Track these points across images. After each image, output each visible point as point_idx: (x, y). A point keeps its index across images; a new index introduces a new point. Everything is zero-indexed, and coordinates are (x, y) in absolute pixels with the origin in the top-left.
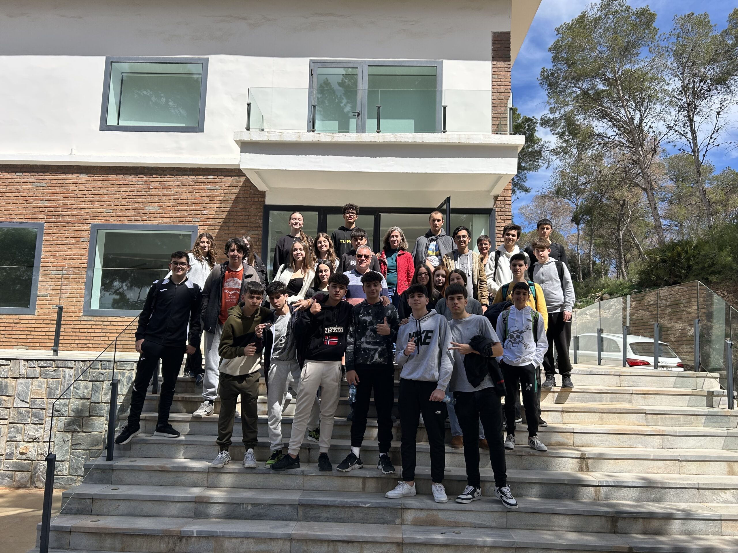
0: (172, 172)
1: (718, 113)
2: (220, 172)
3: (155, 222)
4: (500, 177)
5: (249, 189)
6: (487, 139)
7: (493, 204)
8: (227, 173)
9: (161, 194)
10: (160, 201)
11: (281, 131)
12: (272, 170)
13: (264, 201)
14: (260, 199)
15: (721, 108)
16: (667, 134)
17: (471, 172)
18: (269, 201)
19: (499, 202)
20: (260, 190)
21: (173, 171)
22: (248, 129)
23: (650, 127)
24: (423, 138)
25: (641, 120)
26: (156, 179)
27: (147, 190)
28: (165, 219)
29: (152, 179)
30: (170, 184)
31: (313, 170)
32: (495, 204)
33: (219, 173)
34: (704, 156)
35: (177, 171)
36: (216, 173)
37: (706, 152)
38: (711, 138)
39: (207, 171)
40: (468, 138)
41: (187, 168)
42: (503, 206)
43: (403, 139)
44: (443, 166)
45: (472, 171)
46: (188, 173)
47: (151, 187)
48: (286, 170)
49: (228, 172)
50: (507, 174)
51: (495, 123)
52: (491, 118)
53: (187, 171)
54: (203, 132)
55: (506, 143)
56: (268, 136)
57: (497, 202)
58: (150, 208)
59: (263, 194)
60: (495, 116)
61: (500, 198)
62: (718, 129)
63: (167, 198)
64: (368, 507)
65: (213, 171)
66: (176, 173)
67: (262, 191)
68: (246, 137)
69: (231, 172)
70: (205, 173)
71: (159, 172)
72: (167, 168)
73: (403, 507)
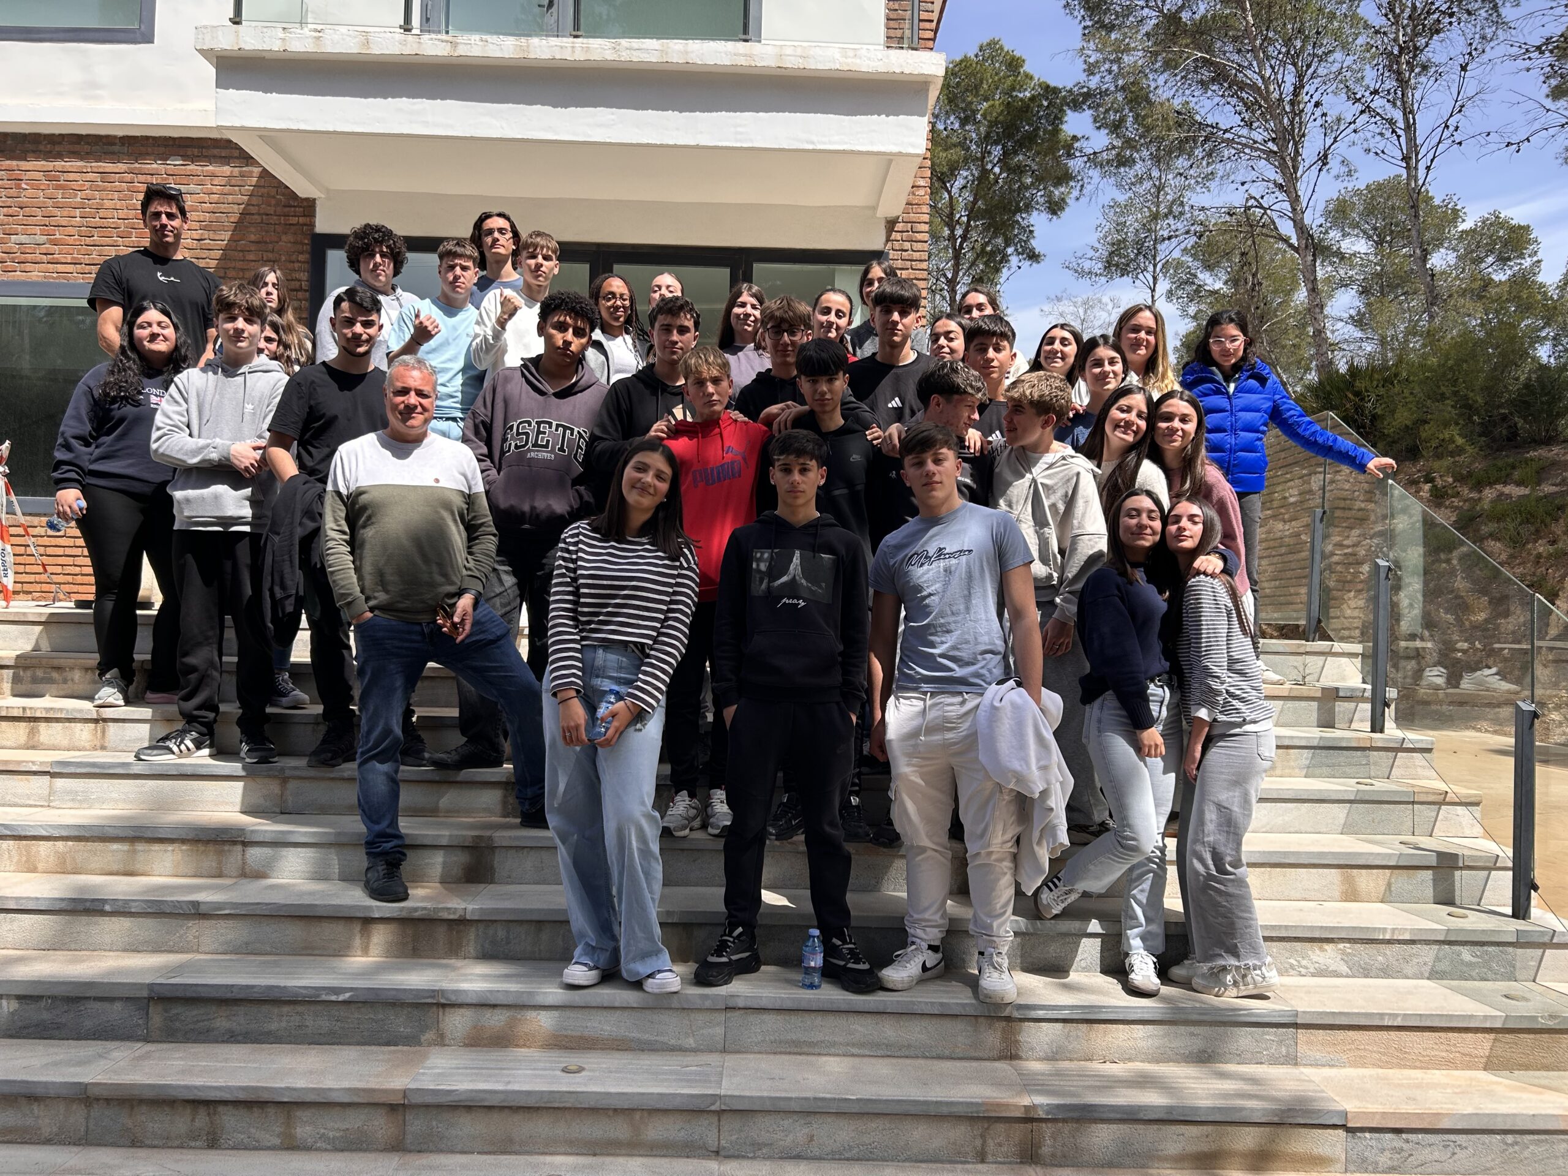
0: (77, 148)
1: (1464, 68)
2: (199, 147)
3: (36, 274)
4: (888, 160)
5: (273, 192)
7: (884, 239)
8: (216, 152)
9: (50, 202)
10: (46, 221)
11: (319, 27)
12: (299, 131)
13: (313, 225)
14: (302, 220)
15: (1470, 54)
17: (811, 147)
18: (324, 225)
19: (898, 236)
20: (300, 195)
21: (79, 143)
22: (236, 20)
23: (1317, 105)
25: (1298, 89)
26: (35, 165)
27: (13, 192)
28: (60, 268)
29: (24, 165)
30: (72, 176)
32: (888, 240)
33: (196, 152)
34: (1428, 168)
35: (88, 143)
36: (189, 152)
37: (1432, 161)
38: (1447, 127)
39: (166, 146)
41: (115, 137)
42: (907, 245)
43: (634, 53)
46: (116, 148)
47: (24, 186)
49: (215, 147)
50: (900, 154)
52: (882, 20)
53: (114, 144)
54: (152, 42)
56: (283, 40)
57: (894, 235)
58: (23, 238)
59: (309, 206)
60: (893, 15)
61: (899, 226)
62: (1462, 106)
63: (65, 214)
64: (344, 1002)
65: (180, 146)
66: (87, 148)
67: (307, 199)
68: (228, 40)
69: (225, 148)
70: (162, 150)
71: (42, 147)
72: (62, 136)
73: (443, 1001)
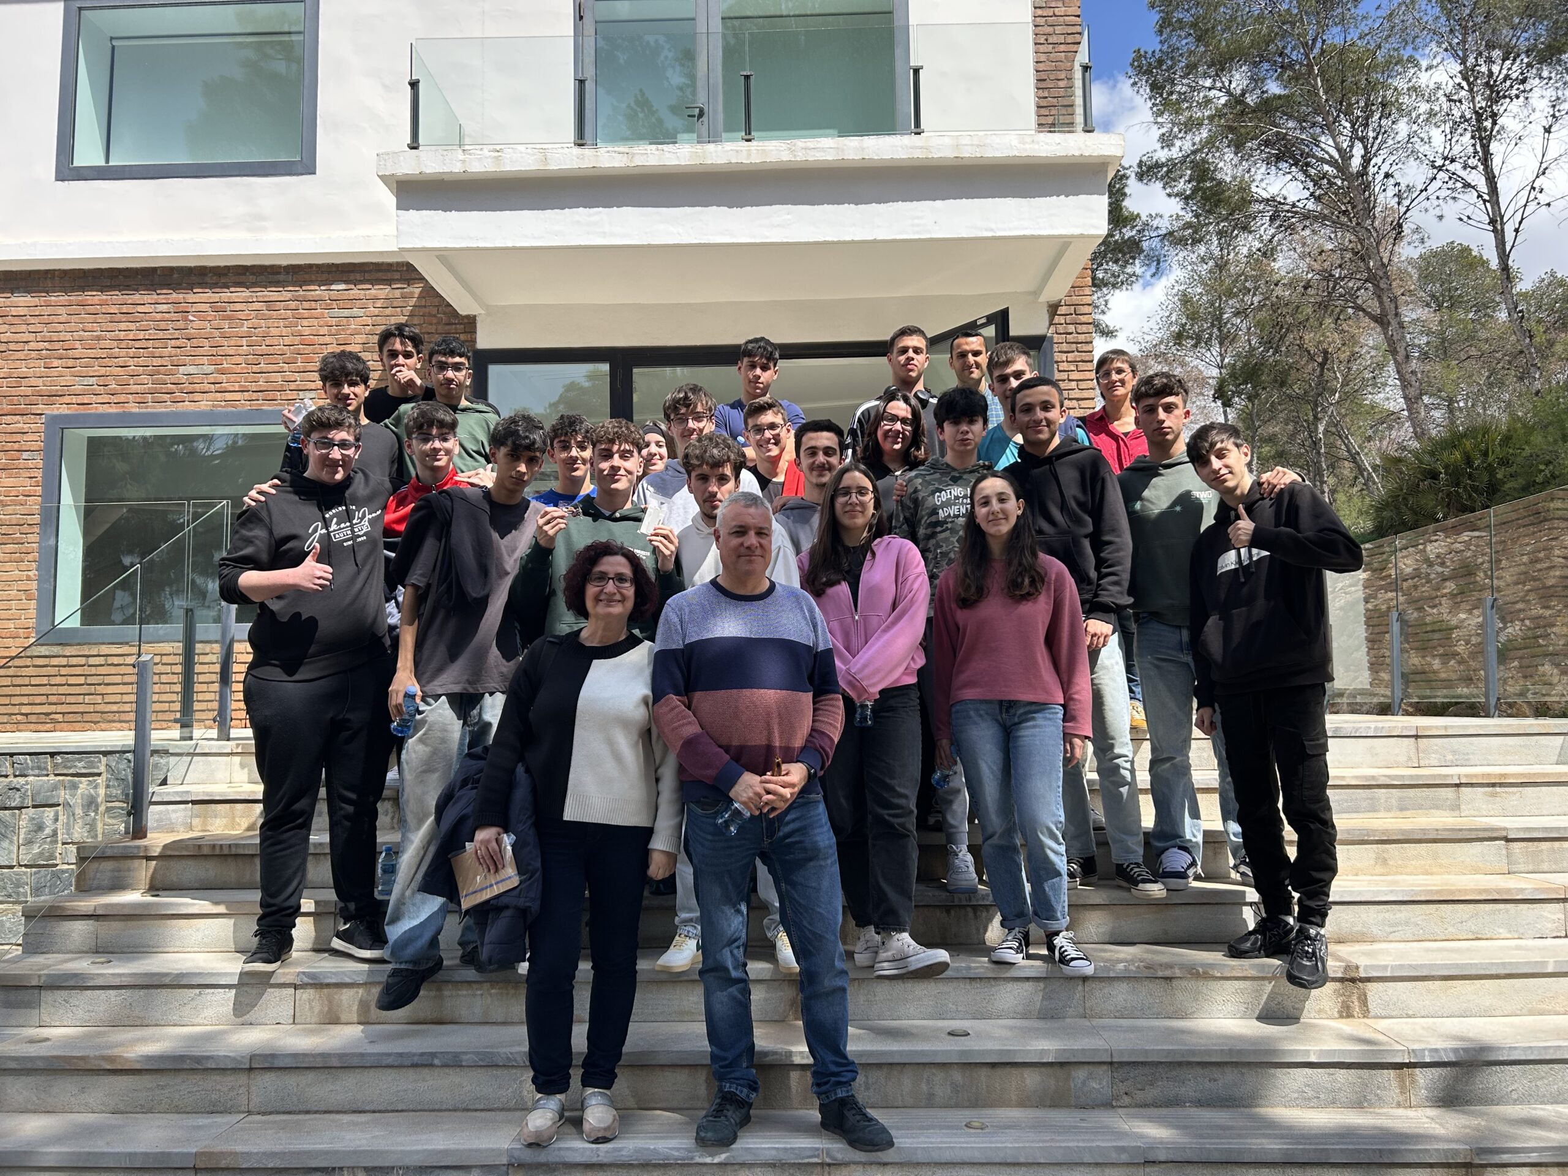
0: (242, 279)
1: (1548, 130)
2: (361, 272)
3: (204, 404)
4: (1064, 244)
5: (434, 311)
6: (1027, 146)
7: (1047, 323)
8: (380, 275)
9: (217, 333)
10: (214, 351)
11: (498, 147)
12: (478, 249)
13: (474, 341)
14: (462, 337)
15: (1553, 116)
16: (1426, 190)
17: (990, 234)
18: (485, 340)
19: (1062, 320)
20: (460, 312)
21: (244, 274)
22: (414, 146)
23: (1387, 176)
24: (863, 149)
25: (1366, 160)
26: (202, 297)
27: (181, 324)
28: (228, 396)
29: (191, 297)
30: (238, 307)
31: (582, 244)
32: (1051, 324)
33: (358, 276)
34: (1517, 231)
35: (253, 274)
36: (352, 277)
37: (1520, 223)
38: (1533, 188)
39: (329, 272)
40: (978, 146)
41: (280, 267)
42: (1071, 328)
43: (812, 153)
44: (916, 221)
45: (992, 230)
46: (281, 277)
47: (191, 318)
48: (514, 248)
49: (380, 271)
50: (1082, 236)
51: (1043, 120)
52: (1033, 108)
53: (279, 273)
54: (314, 173)
55: (1077, 154)
56: (463, 161)
57: (1057, 319)
58: (191, 369)
59: (470, 323)
60: (1044, 103)
61: (1062, 310)
62: (1546, 168)
63: (232, 343)
64: (720, 1164)
65: (343, 272)
66: (252, 278)
67: (468, 317)
68: (410, 165)
69: (388, 271)
70: (325, 276)
71: (208, 280)
72: (227, 268)
73: (828, 1160)
